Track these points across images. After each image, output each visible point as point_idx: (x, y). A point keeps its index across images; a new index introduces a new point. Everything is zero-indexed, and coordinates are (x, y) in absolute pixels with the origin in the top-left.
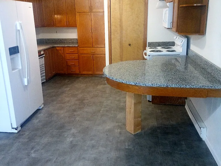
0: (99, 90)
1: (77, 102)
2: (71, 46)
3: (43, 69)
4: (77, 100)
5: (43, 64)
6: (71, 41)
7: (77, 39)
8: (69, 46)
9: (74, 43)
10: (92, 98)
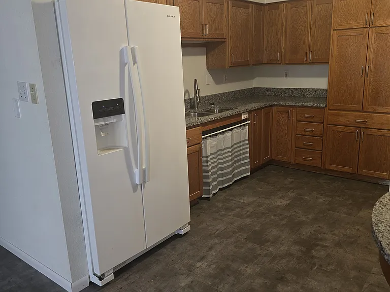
0: (363, 224)
1: (295, 249)
2: (309, 104)
3: (246, 150)
4: (296, 243)
5: (244, 141)
6: (315, 94)
7: (326, 90)
8: (306, 105)
9: (320, 97)
10: (338, 245)
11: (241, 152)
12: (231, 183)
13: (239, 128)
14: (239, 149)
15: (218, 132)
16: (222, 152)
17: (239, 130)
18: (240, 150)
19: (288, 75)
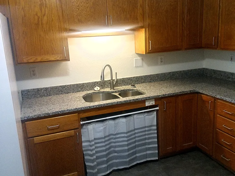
5: (151, 126)
11: (147, 136)
12: (128, 166)
13: (141, 114)
14: (144, 133)
15: (107, 118)
16: (114, 137)
17: (143, 116)
18: (145, 135)
19: (233, 59)
